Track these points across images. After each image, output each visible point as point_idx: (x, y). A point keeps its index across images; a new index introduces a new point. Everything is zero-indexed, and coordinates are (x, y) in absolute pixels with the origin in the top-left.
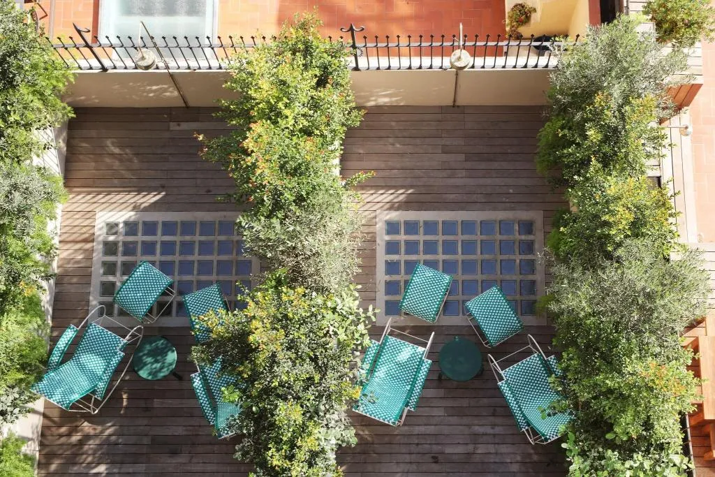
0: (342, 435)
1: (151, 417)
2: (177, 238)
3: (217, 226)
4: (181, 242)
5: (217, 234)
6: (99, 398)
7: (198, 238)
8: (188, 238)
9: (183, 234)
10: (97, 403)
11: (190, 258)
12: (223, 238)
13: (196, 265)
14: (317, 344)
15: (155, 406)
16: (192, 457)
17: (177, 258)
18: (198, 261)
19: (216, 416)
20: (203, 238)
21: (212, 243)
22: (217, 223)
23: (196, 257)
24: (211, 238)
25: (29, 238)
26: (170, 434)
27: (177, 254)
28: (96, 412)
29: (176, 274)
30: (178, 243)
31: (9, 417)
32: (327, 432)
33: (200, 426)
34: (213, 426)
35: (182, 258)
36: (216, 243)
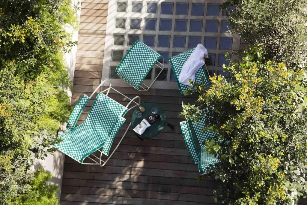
0: (303, 188)
1: (148, 161)
2: (172, 17)
3: (206, 7)
4: (176, 19)
5: (205, 14)
6: (106, 154)
7: (190, 17)
8: (181, 17)
9: (178, 13)
10: (104, 157)
11: (183, 33)
12: (211, 17)
13: (187, 39)
14: (285, 109)
15: (151, 152)
16: (180, 195)
17: (172, 33)
18: (189, 36)
19: (199, 157)
20: (194, 17)
21: (201, 21)
22: (206, 5)
23: (187, 33)
24: (201, 17)
25: (57, 11)
26: (162, 176)
27: (173, 30)
28: (104, 165)
29: (171, 46)
30: (174, 21)
31: (40, 154)
32: (290, 185)
33: (186, 171)
34: (197, 164)
35: (176, 33)
36: (204, 22)
